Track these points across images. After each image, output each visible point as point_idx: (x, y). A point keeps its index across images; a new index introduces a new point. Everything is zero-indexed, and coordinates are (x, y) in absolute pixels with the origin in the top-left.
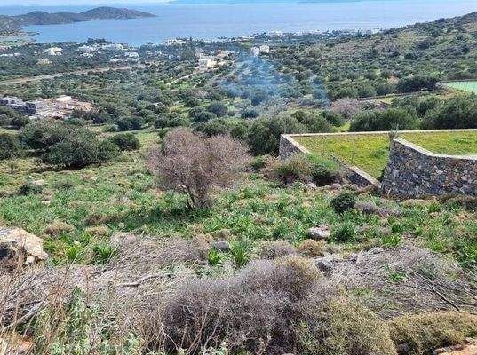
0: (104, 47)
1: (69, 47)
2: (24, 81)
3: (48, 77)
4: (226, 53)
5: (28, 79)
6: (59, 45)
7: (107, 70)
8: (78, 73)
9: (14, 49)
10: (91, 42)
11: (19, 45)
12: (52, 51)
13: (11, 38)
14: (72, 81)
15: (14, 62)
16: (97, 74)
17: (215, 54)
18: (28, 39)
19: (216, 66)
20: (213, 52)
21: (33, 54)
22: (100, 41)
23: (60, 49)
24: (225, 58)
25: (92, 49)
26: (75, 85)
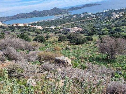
0: (86, 14)
1: (78, 15)
2: (68, 24)
3: (73, 22)
4: (123, 12)
5: (68, 23)
6: (76, 15)
7: (86, 20)
8: (79, 21)
9: (67, 17)
10: (83, 13)
11: (68, 16)
12: (74, 16)
13: (66, 14)
14: (78, 23)
15: (66, 19)
16: (84, 21)
17: (119, 13)
18: (70, 14)
19: (119, 17)
20: (118, 13)
21: (70, 17)
22: (85, 13)
23: (76, 16)
24: (122, 14)
25: (83, 15)
26: (78, 24)
